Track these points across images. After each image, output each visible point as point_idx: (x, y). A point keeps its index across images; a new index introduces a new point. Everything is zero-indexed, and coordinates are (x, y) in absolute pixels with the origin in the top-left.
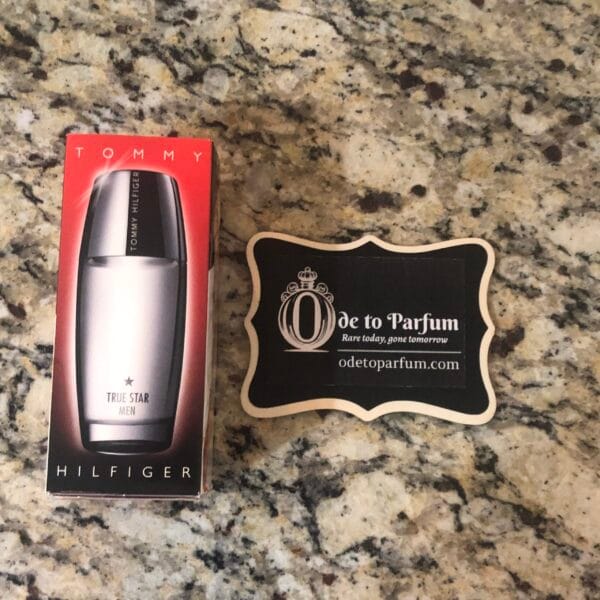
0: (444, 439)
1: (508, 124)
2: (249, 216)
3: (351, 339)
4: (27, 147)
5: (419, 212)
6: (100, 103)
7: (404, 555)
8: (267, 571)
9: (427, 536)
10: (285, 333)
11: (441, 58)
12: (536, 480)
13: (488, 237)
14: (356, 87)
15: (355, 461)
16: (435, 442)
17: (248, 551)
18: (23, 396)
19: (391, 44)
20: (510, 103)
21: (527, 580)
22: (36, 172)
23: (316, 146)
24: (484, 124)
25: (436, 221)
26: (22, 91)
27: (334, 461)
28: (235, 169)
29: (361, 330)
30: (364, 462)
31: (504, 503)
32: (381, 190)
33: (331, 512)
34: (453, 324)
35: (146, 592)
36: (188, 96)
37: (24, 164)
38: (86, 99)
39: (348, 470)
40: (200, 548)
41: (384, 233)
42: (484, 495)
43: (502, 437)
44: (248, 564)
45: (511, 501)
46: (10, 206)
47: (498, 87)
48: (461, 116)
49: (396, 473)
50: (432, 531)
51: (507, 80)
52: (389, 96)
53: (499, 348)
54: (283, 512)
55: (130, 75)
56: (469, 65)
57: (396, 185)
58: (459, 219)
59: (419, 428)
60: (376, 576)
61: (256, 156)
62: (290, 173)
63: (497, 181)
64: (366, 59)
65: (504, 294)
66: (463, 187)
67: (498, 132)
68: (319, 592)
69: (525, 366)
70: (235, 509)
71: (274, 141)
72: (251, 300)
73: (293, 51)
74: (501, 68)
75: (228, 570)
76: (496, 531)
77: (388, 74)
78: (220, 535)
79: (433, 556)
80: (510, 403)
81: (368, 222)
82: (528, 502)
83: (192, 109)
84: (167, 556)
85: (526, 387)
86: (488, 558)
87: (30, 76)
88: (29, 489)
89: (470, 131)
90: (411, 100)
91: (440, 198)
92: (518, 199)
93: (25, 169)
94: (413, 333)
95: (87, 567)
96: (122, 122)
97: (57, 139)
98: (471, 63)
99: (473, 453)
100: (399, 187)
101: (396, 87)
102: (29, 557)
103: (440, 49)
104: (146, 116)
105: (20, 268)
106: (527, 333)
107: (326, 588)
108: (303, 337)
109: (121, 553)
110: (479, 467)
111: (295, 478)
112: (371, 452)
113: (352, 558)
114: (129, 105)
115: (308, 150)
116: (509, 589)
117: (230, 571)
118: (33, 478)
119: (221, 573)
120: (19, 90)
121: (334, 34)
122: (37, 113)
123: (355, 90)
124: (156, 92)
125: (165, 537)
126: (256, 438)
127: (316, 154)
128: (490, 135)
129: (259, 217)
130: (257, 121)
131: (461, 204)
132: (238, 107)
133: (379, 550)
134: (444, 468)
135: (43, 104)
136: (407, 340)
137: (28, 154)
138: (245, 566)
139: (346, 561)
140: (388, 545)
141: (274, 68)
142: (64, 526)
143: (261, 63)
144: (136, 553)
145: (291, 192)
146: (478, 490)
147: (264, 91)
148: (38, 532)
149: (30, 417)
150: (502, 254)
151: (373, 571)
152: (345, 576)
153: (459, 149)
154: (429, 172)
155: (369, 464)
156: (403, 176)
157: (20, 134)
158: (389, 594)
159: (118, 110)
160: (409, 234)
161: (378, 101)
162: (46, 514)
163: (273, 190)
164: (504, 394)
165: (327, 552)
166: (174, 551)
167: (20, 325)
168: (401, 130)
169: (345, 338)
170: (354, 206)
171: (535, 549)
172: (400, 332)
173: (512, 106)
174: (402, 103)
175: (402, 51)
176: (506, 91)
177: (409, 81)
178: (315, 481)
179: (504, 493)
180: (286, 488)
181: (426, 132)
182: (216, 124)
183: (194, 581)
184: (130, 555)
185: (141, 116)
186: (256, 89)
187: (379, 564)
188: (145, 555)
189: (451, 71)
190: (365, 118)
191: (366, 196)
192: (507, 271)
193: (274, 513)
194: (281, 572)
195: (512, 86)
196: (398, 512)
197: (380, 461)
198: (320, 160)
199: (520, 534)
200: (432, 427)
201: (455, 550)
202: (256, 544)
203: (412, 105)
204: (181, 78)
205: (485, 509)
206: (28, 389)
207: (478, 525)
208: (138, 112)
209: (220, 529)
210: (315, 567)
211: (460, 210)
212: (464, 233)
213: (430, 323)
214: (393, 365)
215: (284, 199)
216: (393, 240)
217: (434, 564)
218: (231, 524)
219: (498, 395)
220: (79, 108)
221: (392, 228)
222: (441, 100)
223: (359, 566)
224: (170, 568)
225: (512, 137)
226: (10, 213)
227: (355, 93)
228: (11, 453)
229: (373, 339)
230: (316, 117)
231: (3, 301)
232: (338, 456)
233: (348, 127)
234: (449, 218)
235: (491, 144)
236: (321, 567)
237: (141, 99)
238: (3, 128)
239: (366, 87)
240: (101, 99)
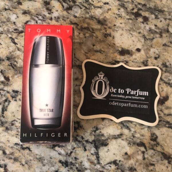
0: (141, 130)
1: (168, 31)
2: (84, 54)
3: (114, 96)
4: (14, 26)
5: (138, 57)
6: (39, 14)
7: (126, 166)
8: (82, 168)
9: (134, 161)
10: (93, 92)
11: (148, 8)
12: (169, 145)
13: (159, 66)
14: (120, 15)
15: (112, 135)
16: (138, 131)
17: (76, 162)
18: (7, 107)
19: (133, 3)
20: (169, 24)
22: (16, 34)
23: (107, 33)
24: (160, 31)
25: (143, 60)
26: (14, 8)
27: (105, 135)
28: (80, 38)
29: (117, 93)
30: (115, 136)
31: (158, 152)
32: (126, 49)
33: (104, 151)
34: (147, 93)
36: (67, 14)
37: (13, 32)
38: (34, 12)
39: (110, 138)
40: (61, 160)
41: (127, 63)
42: (153, 149)
43: (159, 131)
44: (76, 166)
45: (161, 151)
46: (7, 45)
47: (165, 19)
48: (153, 27)
49: (125, 140)
50: (135, 159)
51: (168, 17)
52: (131, 19)
53: (160, 102)
54: (88, 150)
55: (49, 6)
56: (157, 12)
58: (150, 60)
59: (133, 126)
61: (87, 35)
62: (98, 41)
63: (163, 49)
64: (124, 7)
65: (163, 85)
66: (152, 50)
67: (164, 33)
69: (168, 109)
70: (73, 148)
71: (93, 31)
72: (83, 81)
73: (101, 2)
74: (167, 13)
75: (69, 167)
76: (155, 160)
77: (131, 12)
78: (68, 156)
79: (135, 167)
80: (163, 120)
81: (122, 59)
82: (166, 152)
83: (68, 18)
84: (50, 161)
85: (168, 115)
86: (152, 169)
87: (16, 4)
88: (7, 137)
89: (156, 33)
90: (138, 21)
91: (145, 53)
92: (169, 55)
93: (13, 33)
94: (134, 95)
95: (24, 163)
96: (45, 21)
97: (24, 24)
98: (157, 11)
99: (150, 135)
100: (132, 48)
101: (133, 17)
102: (5, 159)
103: (148, 6)
104: (53, 19)
105: (9, 65)
106: (170, 98)
108: (98, 94)
109: (35, 159)
110: (151, 140)
111: (93, 139)
112: (117, 132)
113: (109, 166)
114: (48, 15)
115: (104, 34)
117: (70, 168)
118: (8, 133)
119: (67, 168)
120: (13, 8)
122: (18, 15)
123: (120, 16)
124: (57, 12)
125: (49, 155)
126: (81, 125)
127: (106, 36)
128: (162, 34)
129: (87, 54)
130: (88, 24)
131: (152, 55)
132: (83, 19)
133: (118, 164)
134: (140, 139)
135: (20, 13)
136: (132, 97)
137: (14, 29)
138: (75, 166)
139: (107, 167)
140: (121, 163)
141: (95, 7)
142: (17, 149)
143: (90, 5)
144: (40, 160)
145: (98, 47)
146: (151, 147)
147: (91, 14)
148: (9, 151)
149: (9, 113)
150: (163, 72)
151: (116, 171)
153: (152, 38)
154: (142, 45)
155: (117, 136)
156: (134, 45)
157: (12, 22)
159: (44, 17)
160: (135, 63)
161: (127, 21)
162: (12, 145)
163: (92, 46)
164: (161, 117)
165: (101, 164)
166: (52, 160)
167: (7, 83)
168: (134, 30)
169: (112, 95)
170: (117, 53)
171: (167, 167)
172: (130, 95)
173: (169, 26)
174: (135, 22)
175: (135, 5)
176: (168, 21)
177: (137, 15)
178: (99, 141)
179: (159, 149)
180: (90, 142)
181: (142, 32)
182: (75, 24)
183: (58, 170)
184: (38, 160)
185: (51, 19)
186: (89, 13)
187: (118, 169)
188: (43, 161)
189: (151, 13)
190: (123, 25)
191: (122, 50)
192: (164, 78)
193: (85, 150)
194: (86, 169)
195: (170, 19)
196: (125, 152)
197: (120, 135)
198: (108, 38)
199: (163, 162)
200: (138, 126)
201: (142, 166)
202: (79, 159)
203: (138, 23)
204: (65, 8)
205: (153, 153)
206: (9, 104)
207: (150, 158)
208: (50, 18)
209: (68, 154)
210: (97, 168)
211: (151, 57)
212: (152, 65)
213: (139, 92)
214: (127, 105)
215: (95, 50)
216: (129, 65)
217: (135, 170)
218: (71, 152)
219: (159, 117)
220: (32, 15)
221: (129, 61)
222: (147, 22)
223: (111, 169)
224: (51, 165)
225: (169, 35)
226: (7, 47)
227: (120, 17)
228: (2, 125)
229: (121, 96)
230: (107, 24)
231: (3, 75)
232: (107, 133)
233: (117, 28)
234: (147, 59)
235: (162, 37)
236: (99, 168)
237: (51, 14)
238: (6, 19)
239: (124, 16)
240: (39, 13)
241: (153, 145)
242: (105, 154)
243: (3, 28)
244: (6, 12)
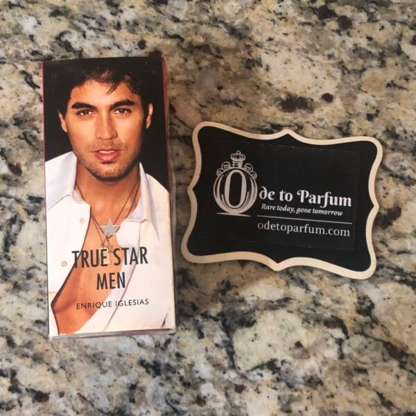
0: (334, 289)
1: (399, 51)
2: (196, 109)
3: (268, 208)
4: (31, 45)
5: (327, 114)
6: (88, 15)
7: (298, 375)
8: (193, 380)
9: (316, 361)
10: (218, 199)
12: (402, 324)
13: (378, 136)
14: (285, 15)
15: (265, 300)
16: (327, 290)
17: (180, 363)
18: (16, 234)
20: (401, 35)
21: (390, 399)
22: (36, 64)
23: (251, 58)
24: (381, 51)
25: (339, 122)
26: (29, 3)
27: (249, 300)
28: (188, 72)
29: (276, 201)
30: (272, 302)
31: (376, 340)
32: (299, 95)
33: (245, 338)
34: (347, 201)
35: (100, 389)
36: (155, 13)
37: (27, 58)
38: (77, 12)
39: (259, 307)
40: (143, 358)
41: (299, 128)
42: (362, 333)
43: (377, 290)
44: (178, 373)
45: (382, 339)
46: (14, 89)
47: (393, 23)
48: (363, 43)
49: (296, 312)
50: (320, 358)
51: (400, 17)
52: (309, 24)
53: (381, 222)
54: (208, 336)
56: (371, 5)
57: (311, 93)
58: (357, 121)
59: (316, 279)
60: (276, 389)
61: (205, 63)
62: (230, 78)
63: (388, 95)
65: (388, 181)
66: (361, 98)
67: (390, 56)
68: (231, 398)
69: (400, 237)
71: (219, 52)
72: (194, 173)
74: (396, 8)
76: (369, 361)
77: (310, 7)
78: (160, 350)
79: (320, 376)
80: (386, 264)
81: (287, 119)
82: (395, 340)
83: (158, 24)
84: (118, 363)
85: (399, 253)
86: (361, 381)
88: (16, 305)
89: (370, 55)
90: (326, 28)
91: (344, 104)
92: (403, 109)
93: (28, 61)
94: (316, 206)
95: (56, 367)
96: (104, 31)
97: (54, 40)
98: (373, 3)
99: (356, 300)
100: (313, 93)
101: (315, 18)
102: (13, 357)
104: (123, 27)
105: (19, 137)
106: (403, 213)
107: (237, 395)
108: (231, 204)
109: (83, 358)
110: (359, 312)
111: (219, 311)
112: (277, 294)
113: (258, 374)
114: (110, 18)
115: (245, 60)
116: (376, 405)
117: (164, 377)
118: (19, 297)
119: (158, 378)
120: (27, 1)
122: (39, 19)
123: (283, 17)
124: (131, 9)
125: (116, 348)
126: (191, 278)
127: (250, 65)
128: (384, 59)
129: (204, 110)
130: (206, 36)
131: (360, 111)
132: (193, 25)
133: (279, 369)
134: (332, 311)
135: (45, 13)
136: (312, 211)
137: (30, 51)
138: (176, 374)
139: (254, 376)
140: (286, 366)
142: (41, 335)
144: (94, 359)
145: (230, 92)
146: (358, 329)
147: (214, 13)
148: (21, 338)
149: (20, 250)
150: (388, 150)
151: (274, 385)
152: (252, 387)
153: (360, 68)
154: (336, 84)
155: (275, 303)
156: (316, 85)
157: (26, 35)
158: (284, 402)
159: (101, 21)
160: (318, 130)
161: (301, 27)
162: (27, 325)
163: (216, 90)
164: (382, 257)
165: (239, 368)
166: (124, 359)
167: (16, 180)
168: (317, 50)
169: (264, 206)
170: (277, 107)
171: (398, 377)
172: (306, 204)
173: (403, 38)
174: (319, 30)
176: (398, 26)
177: (325, 13)
178: (234, 314)
179: (377, 332)
180: (211, 317)
181: (336, 54)
182: (176, 36)
183: (137, 383)
184: (90, 360)
185: (118, 27)
186: (208, 12)
187: (278, 380)
188: (101, 361)
189: (358, 8)
190: (290, 39)
191: (287, 99)
192: (391, 163)
193: (201, 336)
194: (203, 381)
195: (403, 23)
196: (295, 341)
197: (285, 302)
198: (254, 69)
199: (388, 364)
200: (326, 278)
201: (337, 373)
202: (186, 358)
203: (327, 31)
205: (362, 343)
206: (20, 229)
207: (355, 355)
208: (116, 25)
209: (159, 345)
210: (230, 379)
211: (358, 115)
212: (360, 133)
213: (329, 199)
214: (299, 230)
215: (224, 98)
216: (305, 134)
217: (321, 382)
218: (168, 341)
219: (378, 258)
220: (72, 17)
221: (305, 125)
222: (349, 30)
223: (263, 380)
224: (119, 372)
225: (401, 62)
226: (14, 94)
227: (284, 20)
228: (4, 277)
229: (285, 209)
230: (252, 36)
231: (5, 161)
232: (253, 296)
233: (276, 45)
234: (349, 120)
235: (385, 66)
236: (234, 379)
237: (119, 14)
238: (13, 29)
239: (292, 16)
240: (89, 13)
241: (363, 323)
242: (247, 346)
243: (6, 50)
244: (11, 11)
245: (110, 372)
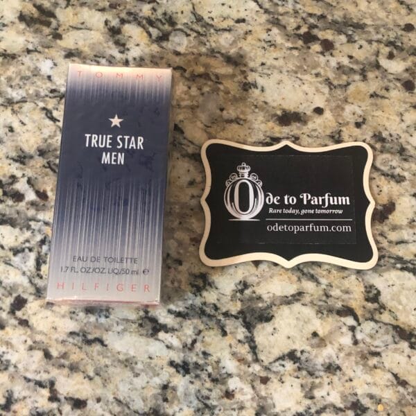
0: (342, 281)
1: (377, 66)
2: (202, 129)
3: (275, 211)
4: (49, 85)
5: (319, 125)
6: (99, 55)
7: (317, 362)
8: (220, 375)
9: (333, 348)
10: (229, 208)
11: (330, 23)
12: (408, 307)
13: (367, 141)
14: (274, 43)
15: (280, 296)
16: (336, 283)
17: (207, 361)
18: (46, 254)
19: (297, 15)
20: (378, 52)
21: (405, 379)
22: (55, 101)
23: (247, 82)
24: (362, 67)
25: (331, 131)
26: (46, 47)
27: (265, 297)
28: (192, 98)
29: (282, 205)
30: (287, 297)
31: (386, 324)
32: (293, 111)
33: (265, 332)
34: (346, 200)
35: (134, 392)
36: (158, 49)
37: (47, 96)
38: (89, 52)
39: (275, 303)
40: (172, 359)
41: (296, 139)
42: (372, 319)
43: (382, 278)
44: (206, 370)
45: (391, 323)
46: (37, 124)
47: (370, 42)
48: (346, 61)
49: (309, 304)
50: (336, 345)
51: (376, 37)
52: (296, 48)
53: (378, 216)
54: (230, 333)
55: (119, 36)
56: (349, 28)
57: (303, 108)
58: (347, 129)
59: (324, 273)
60: (298, 378)
62: (230, 100)
63: (372, 104)
64: (280, 25)
65: (380, 180)
66: (349, 109)
67: (371, 71)
68: (258, 389)
69: (397, 229)
70: (196, 331)
71: (218, 79)
72: (205, 186)
73: (230, 20)
74: (371, 29)
75: (193, 375)
76: (381, 344)
77: (295, 34)
78: (187, 350)
79: (337, 362)
80: (387, 254)
81: (285, 132)
82: (403, 323)
83: (162, 58)
84: (149, 365)
85: (398, 243)
86: (376, 363)
87: (50, 37)
89: (352, 71)
90: (311, 51)
91: (333, 115)
92: (386, 115)
93: (48, 99)
94: (318, 207)
95: (91, 374)
98: (350, 27)
99: (363, 289)
100: (305, 108)
101: (300, 43)
102: (50, 368)
103: (330, 18)
104: (130, 63)
105: (44, 166)
106: (397, 206)
107: (263, 386)
108: (241, 210)
109: (116, 363)
110: (367, 300)
111: (239, 309)
112: (291, 290)
113: (280, 365)
114: (118, 56)
115: (242, 84)
116: (392, 385)
117: (194, 375)
118: (53, 311)
119: (188, 377)
120: (43, 46)
121: (258, 8)
122: (55, 62)
123: (272, 44)
124: (137, 48)
125: (147, 352)
126: (210, 281)
127: (247, 87)
128: (366, 74)
129: (209, 130)
130: (206, 66)
131: (348, 120)
132: (193, 57)
133: (299, 358)
134: (343, 301)
135: (60, 56)
136: (315, 212)
137: (49, 89)
138: (205, 371)
139: (276, 367)
140: (306, 355)
141: (217, 31)
143: (208, 27)
144: (127, 364)
145: (231, 113)
146: (368, 315)
147: (211, 46)
148: (57, 350)
150: (377, 153)
151: (296, 374)
152: (276, 378)
153: (345, 83)
154: (325, 99)
155: (290, 298)
156: (307, 101)
157: (43, 76)
158: (307, 390)
159: (111, 59)
160: (313, 140)
161: (289, 52)
162: (62, 337)
163: (218, 111)
164: (383, 248)
165: (262, 361)
167: (44, 205)
168: (305, 70)
169: (271, 210)
170: (274, 122)
172: (309, 206)
173: (380, 54)
174: (305, 53)
175: (303, 18)
176: (375, 44)
177: (309, 38)
178: (253, 310)
179: (386, 317)
180: (232, 315)
181: (322, 72)
182: (179, 68)
183: (168, 383)
184: (123, 366)
185: (127, 63)
186: (205, 44)
187: (300, 369)
188: (133, 365)
189: (337, 31)
191: (283, 115)
192: (381, 164)
193: (224, 334)
194: (230, 375)
195: (379, 41)
196: (312, 332)
197: (298, 296)
198: (250, 91)
199: (398, 346)
200: (334, 272)
201: (353, 358)
202: (212, 356)
203: (312, 54)
204: (154, 38)
205: (373, 329)
207: (368, 340)
208: (125, 61)
209: (186, 346)
210: (255, 372)
211: (348, 123)
212: (351, 139)
214: (305, 229)
215: (226, 118)
216: (302, 144)
217: (339, 368)
218: (194, 342)
219: (379, 249)
220: (85, 58)
221: (301, 136)
222: (331, 51)
223: (285, 371)
224: (151, 374)
225: (381, 75)
226: (37, 128)
227: (273, 46)
228: (38, 294)
229: (291, 211)
230: (247, 62)
231: (32, 189)
232: (268, 293)
233: (269, 69)
234: (340, 129)
235: (367, 80)
236: (259, 371)
237: (126, 52)
238: (32, 72)
239: (280, 43)
240: (99, 52)
241: (372, 310)
242: (267, 339)
243: (27, 91)
244: (30, 56)
245: (143, 374)
